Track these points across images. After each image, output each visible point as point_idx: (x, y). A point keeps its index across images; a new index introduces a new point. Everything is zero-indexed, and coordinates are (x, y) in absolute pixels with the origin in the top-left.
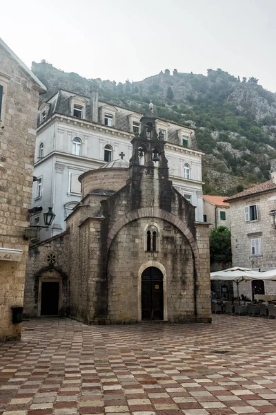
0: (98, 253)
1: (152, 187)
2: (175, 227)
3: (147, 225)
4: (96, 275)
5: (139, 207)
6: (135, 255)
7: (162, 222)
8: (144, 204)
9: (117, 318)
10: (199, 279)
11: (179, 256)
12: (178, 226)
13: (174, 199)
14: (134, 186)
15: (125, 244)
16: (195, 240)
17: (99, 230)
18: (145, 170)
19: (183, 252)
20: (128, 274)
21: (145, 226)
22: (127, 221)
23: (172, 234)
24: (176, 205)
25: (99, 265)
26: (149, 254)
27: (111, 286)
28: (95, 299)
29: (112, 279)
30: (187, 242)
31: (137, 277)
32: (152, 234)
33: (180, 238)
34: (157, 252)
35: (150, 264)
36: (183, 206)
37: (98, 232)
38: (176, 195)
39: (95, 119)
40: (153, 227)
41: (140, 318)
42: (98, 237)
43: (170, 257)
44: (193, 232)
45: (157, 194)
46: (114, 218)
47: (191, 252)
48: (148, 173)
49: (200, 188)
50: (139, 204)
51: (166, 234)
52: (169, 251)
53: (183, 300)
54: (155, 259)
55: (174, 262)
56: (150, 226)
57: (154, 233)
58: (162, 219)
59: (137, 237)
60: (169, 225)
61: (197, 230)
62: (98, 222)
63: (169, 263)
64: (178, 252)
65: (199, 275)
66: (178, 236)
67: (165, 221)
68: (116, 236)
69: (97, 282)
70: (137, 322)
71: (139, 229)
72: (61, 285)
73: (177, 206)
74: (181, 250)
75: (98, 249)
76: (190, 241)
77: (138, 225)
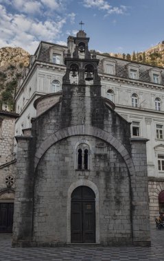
0: (25, 172)
1: (83, 105)
2: (109, 144)
3: (78, 143)
4: (22, 194)
5: (69, 125)
6: (65, 173)
7: (94, 140)
8: (75, 122)
9: (44, 240)
10: (135, 198)
11: (113, 174)
12: (111, 143)
13: (107, 116)
14: (64, 105)
15: (54, 163)
16: (131, 157)
17: (26, 149)
18: (76, 89)
19: (118, 170)
20: (57, 194)
21: (75, 144)
22: (56, 140)
23: (105, 151)
24: (109, 122)
25: (25, 185)
26: (81, 173)
27: (38, 206)
29: (38, 199)
30: (122, 160)
31: (66, 197)
32: (83, 153)
33: (114, 155)
34: (89, 171)
35: (81, 182)
36: (117, 123)
37: (25, 151)
38: (110, 112)
40: (85, 145)
41: (69, 240)
42: (25, 156)
43: (102, 174)
44: (129, 149)
45: (88, 111)
46: (42, 136)
47: (126, 170)
48: (79, 91)
50: (69, 122)
51: (99, 152)
52: (101, 169)
53: (118, 222)
54: (86, 178)
55: (107, 180)
56: (81, 144)
57: (86, 151)
58: (94, 137)
59: (67, 155)
60: (102, 142)
61: (133, 146)
62: (25, 141)
63: (102, 181)
64: (112, 170)
65: (135, 194)
66: (112, 153)
67: (97, 139)
68: (44, 155)
69: (23, 202)
70: (65, 245)
71: (69, 147)
74: (115, 168)
75: (25, 169)
76: (125, 158)
77: (68, 144)
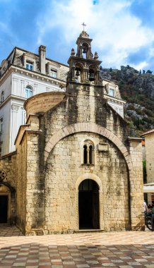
0: (35, 165)
1: (88, 104)
2: (110, 142)
3: (84, 140)
4: (34, 186)
5: (76, 122)
6: (72, 167)
7: (98, 137)
8: (81, 119)
9: (55, 229)
10: (133, 190)
12: (113, 141)
13: (109, 115)
14: (70, 102)
15: (63, 157)
16: (129, 154)
17: (36, 143)
18: (82, 87)
19: (118, 165)
20: (66, 186)
21: (81, 140)
22: (64, 135)
24: (110, 121)
25: (36, 177)
26: (87, 167)
27: (48, 197)
28: (32, 210)
29: (49, 191)
30: (121, 156)
31: (74, 189)
32: (88, 148)
33: (115, 152)
34: (94, 165)
35: (87, 176)
36: (118, 123)
37: (35, 145)
38: (111, 112)
39: (43, 71)
40: (89, 142)
41: (77, 227)
42: (35, 150)
43: (105, 168)
45: (93, 110)
46: (50, 131)
47: (125, 166)
48: (84, 90)
50: (76, 119)
51: (102, 148)
52: (104, 164)
53: (119, 210)
54: (92, 172)
55: (110, 174)
56: (86, 141)
57: (91, 147)
58: (97, 134)
59: (74, 150)
60: (104, 140)
61: (131, 144)
62: (35, 135)
63: (105, 175)
64: (114, 165)
65: (132, 186)
66: (113, 150)
67: (101, 136)
68: (53, 150)
69: (34, 194)
70: (74, 232)
71: (76, 143)
72: (10, 198)
73: (112, 122)
74: (116, 163)
75: (35, 162)
76: (125, 155)
77: (74, 139)
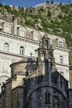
0: (22, 104)
1: (48, 72)
2: (59, 91)
6: (40, 105)
7: (52, 88)
8: (44, 80)
11: (61, 105)
13: (58, 77)
14: (39, 71)
15: (35, 100)
16: (69, 97)
17: (23, 92)
19: (63, 103)
21: (44, 90)
22: (36, 88)
23: (57, 94)
26: (47, 104)
30: (65, 99)
32: (48, 95)
33: (61, 96)
34: (50, 103)
36: (63, 81)
37: (22, 93)
38: (59, 75)
39: (16, 33)
40: (48, 91)
42: (22, 96)
43: (56, 106)
44: (68, 94)
45: (50, 75)
47: (66, 104)
49: (68, 68)
50: (42, 80)
51: (54, 94)
52: (56, 103)
54: (49, 107)
56: (47, 91)
58: (52, 87)
59: (40, 96)
60: (56, 90)
61: (69, 92)
62: (22, 89)
64: (60, 103)
67: (54, 88)
68: (30, 96)
71: (42, 92)
73: (60, 81)
74: (62, 103)
75: (22, 102)
76: (66, 98)
77: (41, 90)
